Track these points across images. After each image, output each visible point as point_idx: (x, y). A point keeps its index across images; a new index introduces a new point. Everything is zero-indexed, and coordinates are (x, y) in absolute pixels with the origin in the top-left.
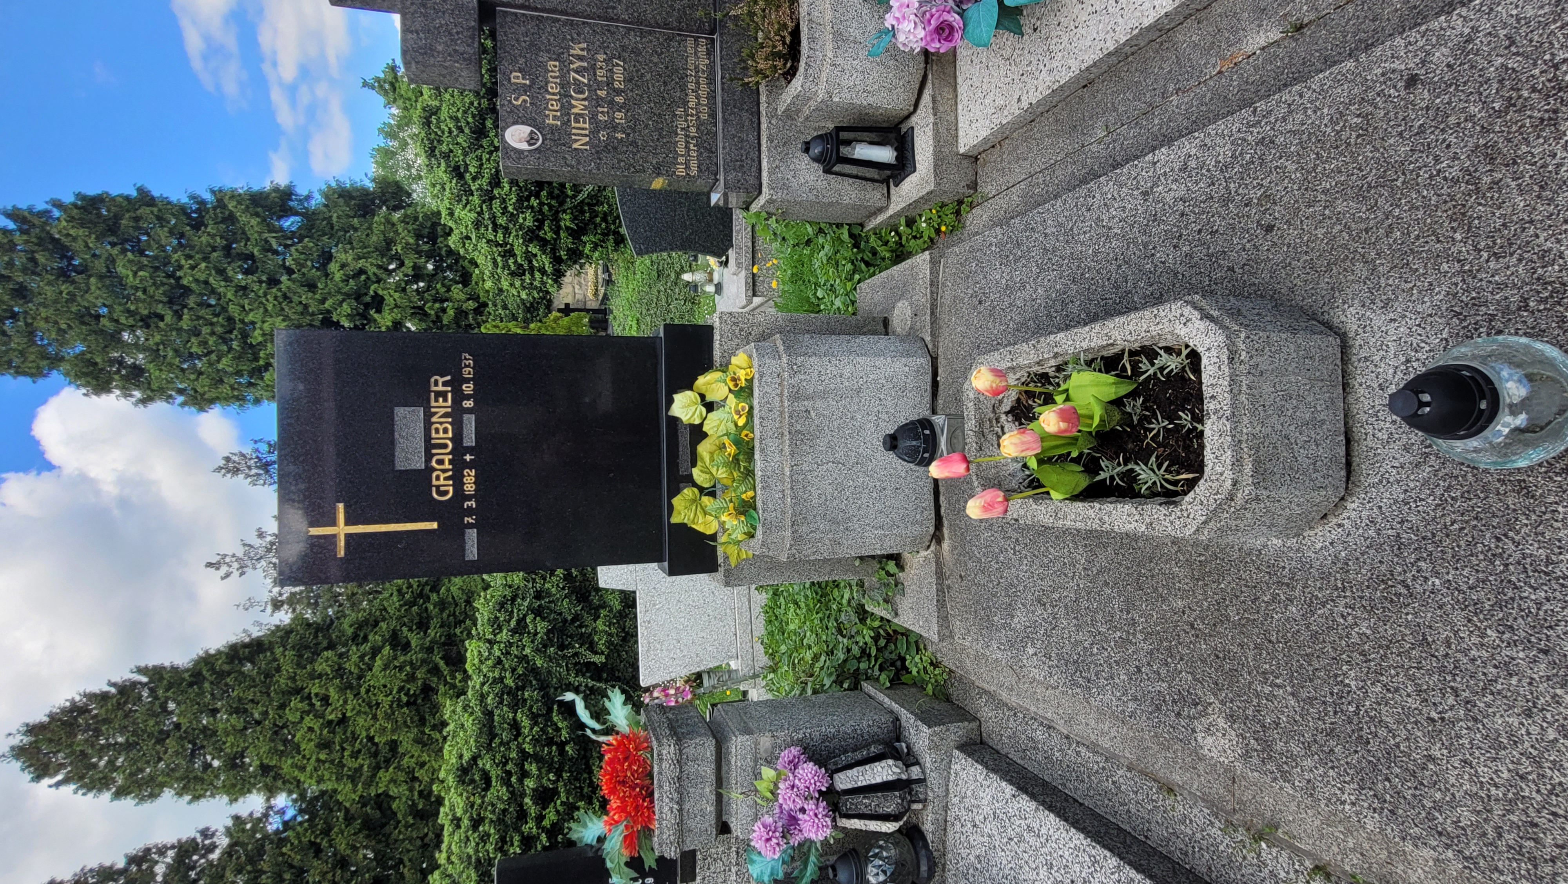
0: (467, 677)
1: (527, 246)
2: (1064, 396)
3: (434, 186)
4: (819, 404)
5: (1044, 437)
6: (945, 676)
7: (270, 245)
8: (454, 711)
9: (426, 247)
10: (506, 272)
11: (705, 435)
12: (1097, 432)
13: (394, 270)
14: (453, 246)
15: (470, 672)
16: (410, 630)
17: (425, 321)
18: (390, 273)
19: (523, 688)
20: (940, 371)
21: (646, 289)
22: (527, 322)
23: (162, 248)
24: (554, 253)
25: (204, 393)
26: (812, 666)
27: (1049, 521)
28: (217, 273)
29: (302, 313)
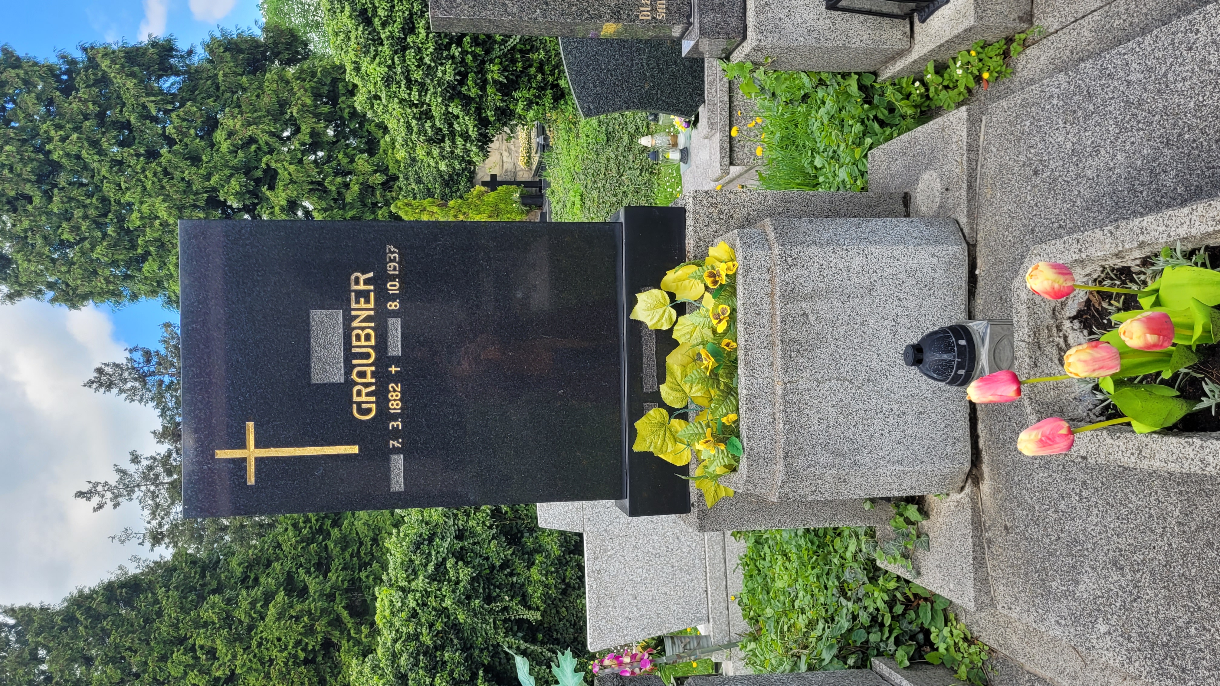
0: (375, 632)
1: (447, 106)
2: (1153, 298)
3: (337, 34)
4: (820, 305)
5: (1124, 353)
6: (984, 656)
7: (149, 111)
8: (361, 673)
9: (326, 109)
10: (422, 138)
11: (676, 344)
12: (1198, 346)
13: (288, 138)
14: (359, 108)
15: (381, 626)
16: (308, 572)
17: (325, 199)
18: (284, 141)
19: (442, 648)
20: (979, 262)
21: (592, 156)
22: (445, 198)
23: (29, 117)
24: (480, 114)
25: (76, 288)
26: (806, 635)
27: (1130, 461)
28: (90, 145)
29: (185, 192)
